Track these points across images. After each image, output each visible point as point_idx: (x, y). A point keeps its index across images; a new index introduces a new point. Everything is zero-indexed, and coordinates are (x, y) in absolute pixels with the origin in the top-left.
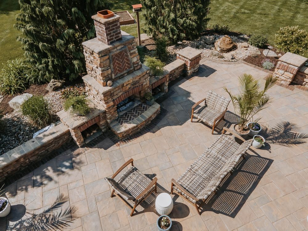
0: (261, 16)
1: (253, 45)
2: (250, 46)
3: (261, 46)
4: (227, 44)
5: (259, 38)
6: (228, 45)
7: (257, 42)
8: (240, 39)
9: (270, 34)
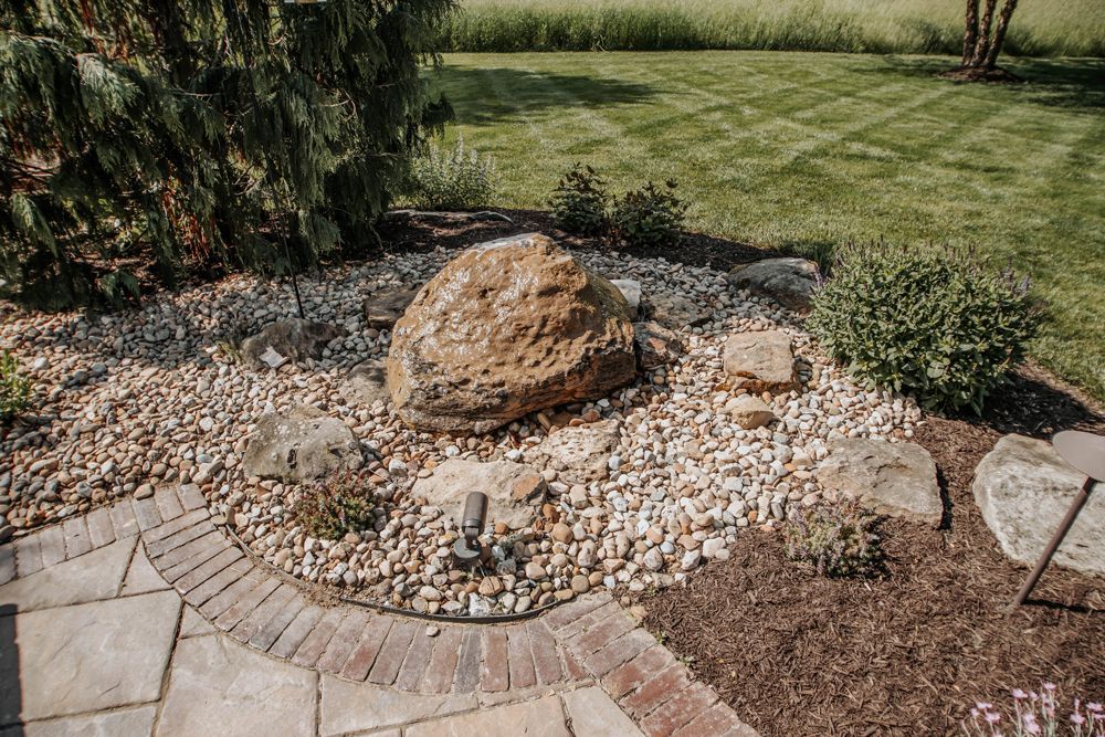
0: (966, 174)
1: (854, 366)
2: (825, 375)
3: (954, 385)
4: (507, 332)
5: (923, 286)
6: (521, 347)
7: (902, 338)
8: (743, 294)
9: (1040, 276)
